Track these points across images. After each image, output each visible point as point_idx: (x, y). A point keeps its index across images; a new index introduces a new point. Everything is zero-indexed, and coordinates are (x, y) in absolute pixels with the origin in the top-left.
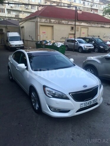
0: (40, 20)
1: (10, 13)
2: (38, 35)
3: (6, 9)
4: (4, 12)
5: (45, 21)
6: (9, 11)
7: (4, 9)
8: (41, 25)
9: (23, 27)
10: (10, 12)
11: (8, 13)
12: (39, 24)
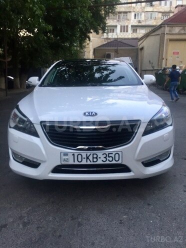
0: (170, 31)
1: (136, 32)
2: (163, 59)
3: (130, 26)
4: (127, 31)
5: (179, 32)
6: (135, 28)
7: (127, 26)
8: (171, 40)
9: (142, 49)
10: (136, 30)
11: (134, 32)
12: (166, 37)
